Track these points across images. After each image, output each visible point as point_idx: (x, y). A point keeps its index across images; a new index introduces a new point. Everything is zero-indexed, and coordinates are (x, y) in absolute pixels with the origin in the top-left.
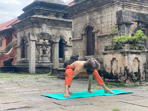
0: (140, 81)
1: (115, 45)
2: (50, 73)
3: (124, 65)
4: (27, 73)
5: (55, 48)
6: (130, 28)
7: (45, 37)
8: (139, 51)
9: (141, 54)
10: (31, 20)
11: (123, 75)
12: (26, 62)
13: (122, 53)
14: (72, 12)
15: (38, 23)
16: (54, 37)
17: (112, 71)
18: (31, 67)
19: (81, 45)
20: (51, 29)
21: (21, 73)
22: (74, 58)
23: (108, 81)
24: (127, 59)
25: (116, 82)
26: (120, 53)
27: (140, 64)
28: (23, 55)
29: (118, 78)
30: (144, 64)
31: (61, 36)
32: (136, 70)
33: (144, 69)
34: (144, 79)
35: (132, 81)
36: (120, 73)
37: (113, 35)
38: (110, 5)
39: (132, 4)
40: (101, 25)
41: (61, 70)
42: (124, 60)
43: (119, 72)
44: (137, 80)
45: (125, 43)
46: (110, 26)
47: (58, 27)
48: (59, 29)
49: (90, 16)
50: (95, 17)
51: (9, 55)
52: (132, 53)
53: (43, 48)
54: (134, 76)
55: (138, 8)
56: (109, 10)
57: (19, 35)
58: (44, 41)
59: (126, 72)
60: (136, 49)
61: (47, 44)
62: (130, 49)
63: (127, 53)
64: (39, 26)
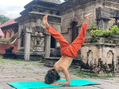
0: (114, 73)
1: (91, 38)
3: (98, 57)
5: (47, 40)
6: (108, 23)
7: (39, 30)
8: (114, 45)
9: (116, 48)
10: (29, 16)
12: (23, 50)
13: (97, 46)
14: (61, 9)
17: (88, 61)
18: (26, 55)
19: (68, 38)
21: (18, 60)
22: (59, 49)
23: (84, 71)
24: (101, 52)
25: (90, 72)
27: (114, 57)
28: (23, 45)
29: (93, 69)
30: (118, 57)
32: (110, 61)
33: (118, 61)
34: (118, 70)
35: (105, 72)
36: (94, 65)
37: (91, 29)
38: (92, 3)
39: (112, 2)
40: (84, 21)
41: (47, 59)
42: (98, 52)
43: (94, 63)
44: (111, 71)
45: (100, 37)
46: (91, 22)
47: (52, 22)
48: (52, 24)
49: (76, 12)
50: (79, 14)
51: (14, 44)
52: (107, 46)
53: (37, 39)
54: (108, 68)
55: (117, 6)
56: (91, 7)
57: (20, 28)
58: (38, 33)
59: (100, 64)
60: (110, 42)
61: (41, 36)
62: (104, 42)
63: (102, 46)
64: (35, 21)
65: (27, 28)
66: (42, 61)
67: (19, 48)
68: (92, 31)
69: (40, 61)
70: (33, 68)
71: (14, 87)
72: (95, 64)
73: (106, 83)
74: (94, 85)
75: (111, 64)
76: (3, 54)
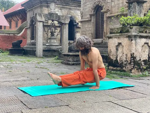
1: (121, 28)
2: (57, 57)
3: (130, 51)
4: (35, 56)
5: (64, 30)
6: (143, 7)
7: (53, 17)
11: (129, 64)
12: (34, 44)
13: (129, 37)
15: (46, 2)
16: (63, 18)
17: (117, 57)
18: (38, 50)
19: (90, 27)
20: (61, 9)
23: (113, 70)
24: (134, 45)
25: (121, 71)
26: (126, 37)
28: (33, 37)
29: (124, 67)
31: (72, 17)
32: (145, 57)
35: (140, 70)
36: (125, 61)
37: (121, 15)
40: (111, 4)
41: (65, 55)
42: (130, 45)
43: (125, 59)
44: (146, 69)
45: (133, 25)
47: (69, 7)
48: (70, 9)
51: (22, 36)
52: (141, 37)
53: (51, 30)
54: (143, 65)
57: (29, 15)
58: (52, 22)
59: (133, 60)
60: (146, 32)
61: (56, 25)
62: (139, 32)
63: (135, 37)
64: (48, 6)
65: (37, 15)
66: (59, 57)
67: (29, 41)
68: (123, 18)
69: (55, 57)
70: (48, 67)
71: (26, 93)
72: (127, 60)
73: (141, 85)
74: (125, 88)
75: (147, 60)
76: (10, 49)
